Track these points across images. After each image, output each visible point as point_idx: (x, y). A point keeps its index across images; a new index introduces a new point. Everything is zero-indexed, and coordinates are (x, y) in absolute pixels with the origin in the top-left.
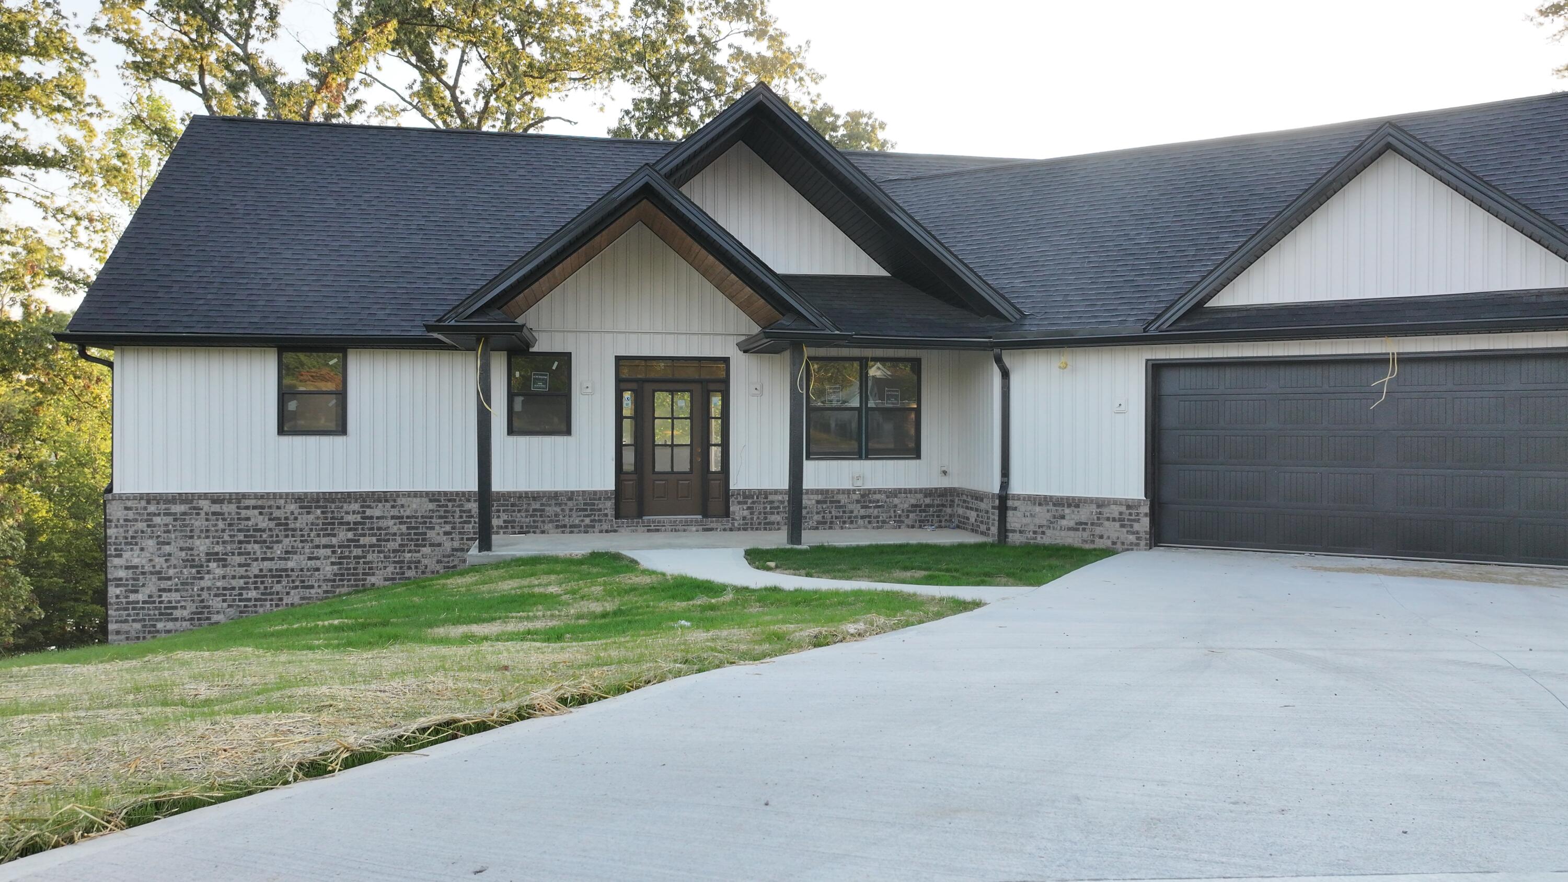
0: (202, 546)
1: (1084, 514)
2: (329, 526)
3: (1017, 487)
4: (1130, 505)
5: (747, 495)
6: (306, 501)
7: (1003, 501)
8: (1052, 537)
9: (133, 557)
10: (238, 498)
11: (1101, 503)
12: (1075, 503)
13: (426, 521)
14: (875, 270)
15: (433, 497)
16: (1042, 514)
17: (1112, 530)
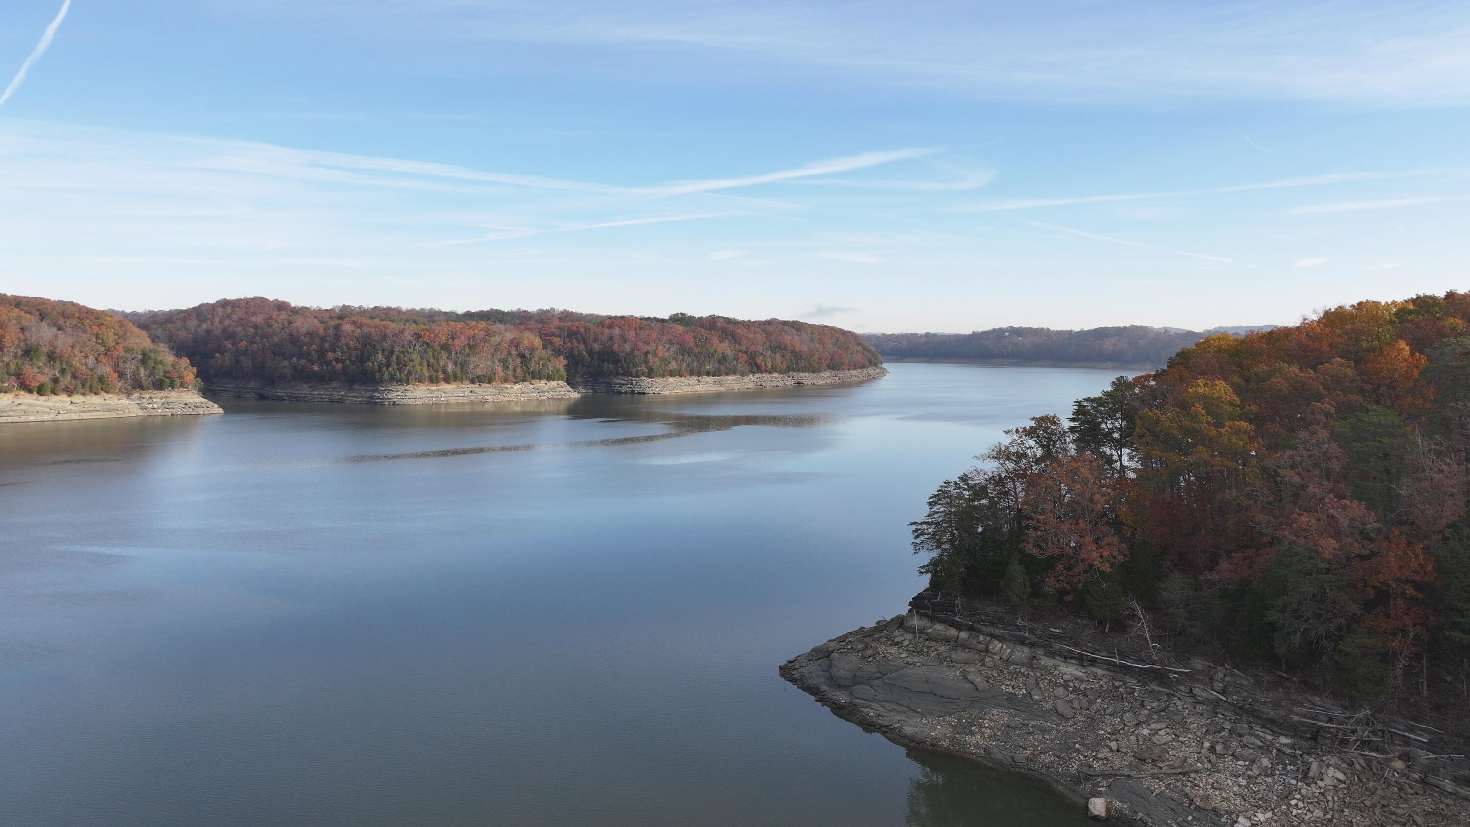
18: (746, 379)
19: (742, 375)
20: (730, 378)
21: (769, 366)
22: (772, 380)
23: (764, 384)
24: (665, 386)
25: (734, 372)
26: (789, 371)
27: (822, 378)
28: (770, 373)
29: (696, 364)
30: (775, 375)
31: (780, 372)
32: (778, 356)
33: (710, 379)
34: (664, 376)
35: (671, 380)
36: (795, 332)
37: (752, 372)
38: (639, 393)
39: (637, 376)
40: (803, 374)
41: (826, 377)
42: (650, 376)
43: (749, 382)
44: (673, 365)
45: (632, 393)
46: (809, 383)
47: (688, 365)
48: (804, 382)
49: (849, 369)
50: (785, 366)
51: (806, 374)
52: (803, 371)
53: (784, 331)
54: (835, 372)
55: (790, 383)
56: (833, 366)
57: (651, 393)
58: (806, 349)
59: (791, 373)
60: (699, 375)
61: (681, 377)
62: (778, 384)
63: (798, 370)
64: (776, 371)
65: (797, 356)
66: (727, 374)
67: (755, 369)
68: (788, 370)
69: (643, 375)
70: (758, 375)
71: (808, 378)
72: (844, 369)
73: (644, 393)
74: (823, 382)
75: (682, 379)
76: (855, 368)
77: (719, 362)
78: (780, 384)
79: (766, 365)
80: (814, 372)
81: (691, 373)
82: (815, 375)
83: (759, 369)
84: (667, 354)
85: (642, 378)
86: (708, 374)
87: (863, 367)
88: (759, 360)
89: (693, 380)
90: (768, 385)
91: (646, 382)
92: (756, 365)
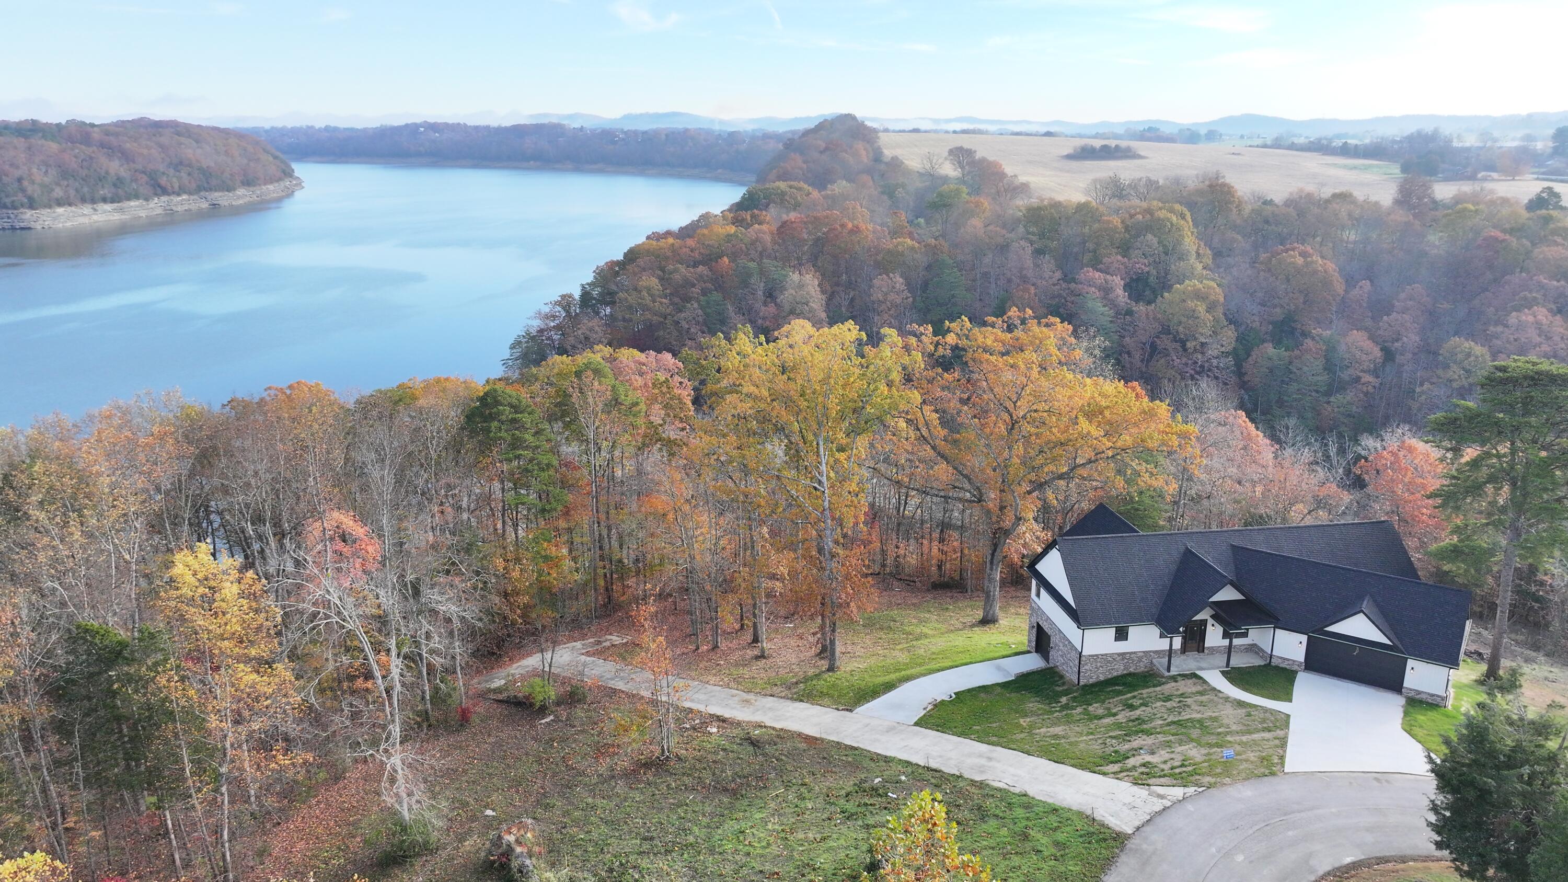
0: (1099, 664)
1: (1290, 662)
2: (1123, 659)
3: (1274, 653)
4: (1301, 663)
5: (1208, 648)
6: (1119, 654)
7: (1271, 656)
8: (1281, 665)
9: (1086, 667)
10: (1106, 655)
11: (1294, 661)
12: (1288, 660)
13: (1142, 657)
14: (1242, 597)
15: (1144, 652)
16: (1280, 661)
17: (1295, 668)
18: (152, 205)
19: (147, 199)
20: (132, 203)
21: (176, 186)
22: (182, 203)
23: (174, 208)
24: (55, 219)
25: (137, 197)
26: (200, 191)
27: (239, 197)
28: (179, 195)
29: (86, 189)
30: (185, 197)
31: (190, 194)
32: (183, 174)
33: (108, 207)
34: (50, 207)
35: (60, 210)
36: (194, 144)
37: (156, 194)
38: (22, 229)
39: (15, 208)
40: (217, 194)
41: (242, 196)
42: (31, 207)
43: (156, 206)
44: (58, 192)
45: (13, 228)
46: (226, 204)
47: (77, 190)
48: (219, 202)
49: (265, 184)
50: (194, 186)
51: (220, 194)
52: (216, 191)
53: (181, 144)
54: (251, 189)
55: (205, 205)
56: (248, 183)
57: (39, 227)
58: (212, 164)
59: (202, 193)
60: (93, 201)
61: (70, 205)
62: (190, 207)
63: (211, 190)
64: (185, 193)
65: (206, 173)
66: (129, 199)
67: (159, 191)
68: (199, 189)
69: (22, 206)
70: (164, 198)
71: (223, 199)
72: (260, 185)
73: (29, 228)
74: (241, 202)
75: (73, 208)
76: (271, 183)
77: (115, 185)
78: (194, 207)
79: (172, 187)
80: (228, 191)
81: (83, 200)
82: (231, 194)
83: (164, 191)
84: (45, 179)
85: (22, 210)
86: (104, 200)
87: (279, 180)
88: (163, 181)
89: (87, 209)
90: (179, 209)
91: (28, 215)
92: (159, 186)
